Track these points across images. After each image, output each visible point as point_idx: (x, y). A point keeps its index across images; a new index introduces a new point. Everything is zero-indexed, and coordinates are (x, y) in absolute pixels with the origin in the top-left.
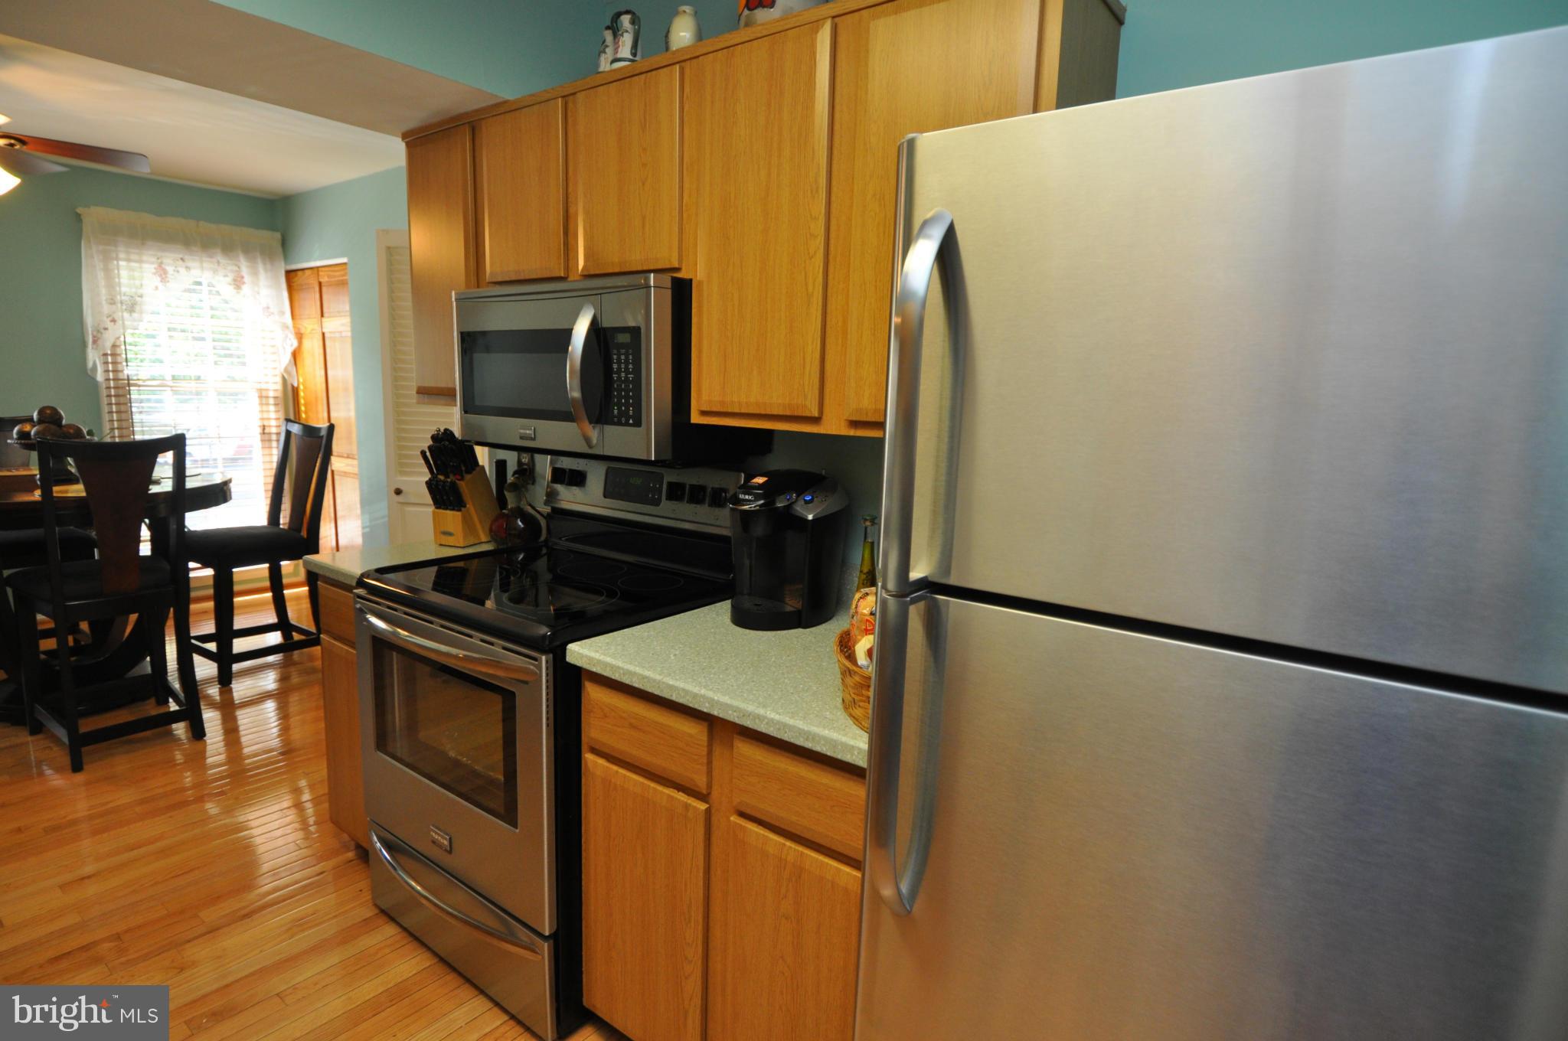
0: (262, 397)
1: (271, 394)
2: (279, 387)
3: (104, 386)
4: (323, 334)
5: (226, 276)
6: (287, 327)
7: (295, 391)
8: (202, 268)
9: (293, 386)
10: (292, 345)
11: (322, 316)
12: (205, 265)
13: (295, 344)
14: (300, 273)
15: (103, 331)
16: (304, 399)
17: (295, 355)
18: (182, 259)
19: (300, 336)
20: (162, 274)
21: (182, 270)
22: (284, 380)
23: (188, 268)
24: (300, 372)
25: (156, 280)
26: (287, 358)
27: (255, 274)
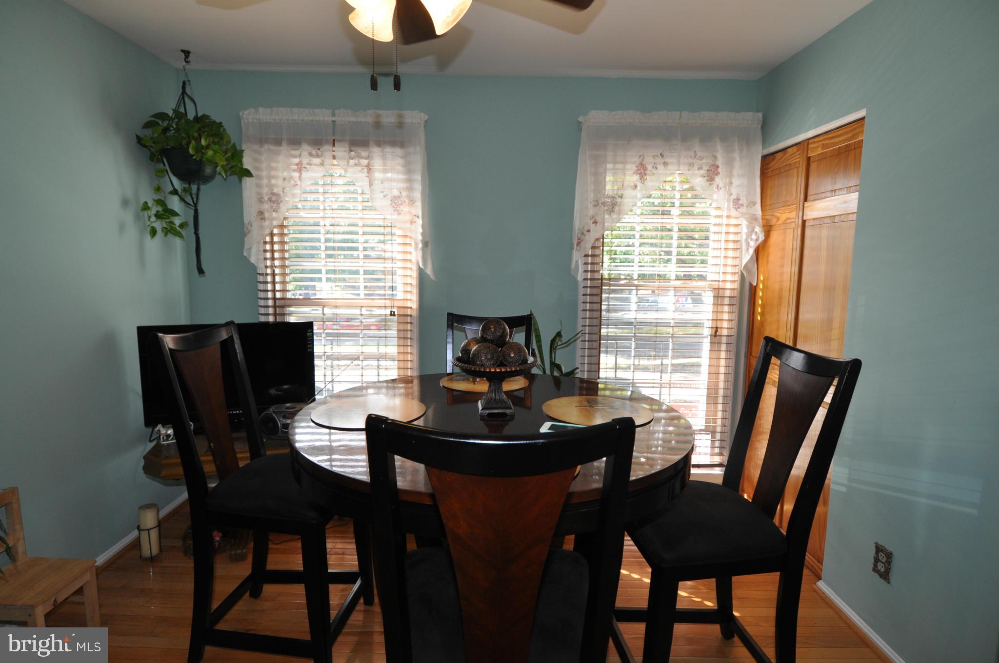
0: (718, 296)
1: (728, 293)
2: (736, 286)
3: (581, 285)
4: (804, 222)
5: (700, 168)
6: (756, 220)
7: (753, 290)
8: (679, 163)
9: (751, 285)
10: (757, 240)
11: (806, 200)
12: (683, 160)
13: (762, 238)
14: (779, 155)
15: (586, 233)
16: (762, 298)
17: (759, 252)
18: (662, 155)
19: (768, 230)
20: (642, 170)
21: (661, 167)
22: (743, 277)
23: (665, 164)
24: (761, 269)
25: (636, 178)
26: (747, 255)
27: (730, 163)
